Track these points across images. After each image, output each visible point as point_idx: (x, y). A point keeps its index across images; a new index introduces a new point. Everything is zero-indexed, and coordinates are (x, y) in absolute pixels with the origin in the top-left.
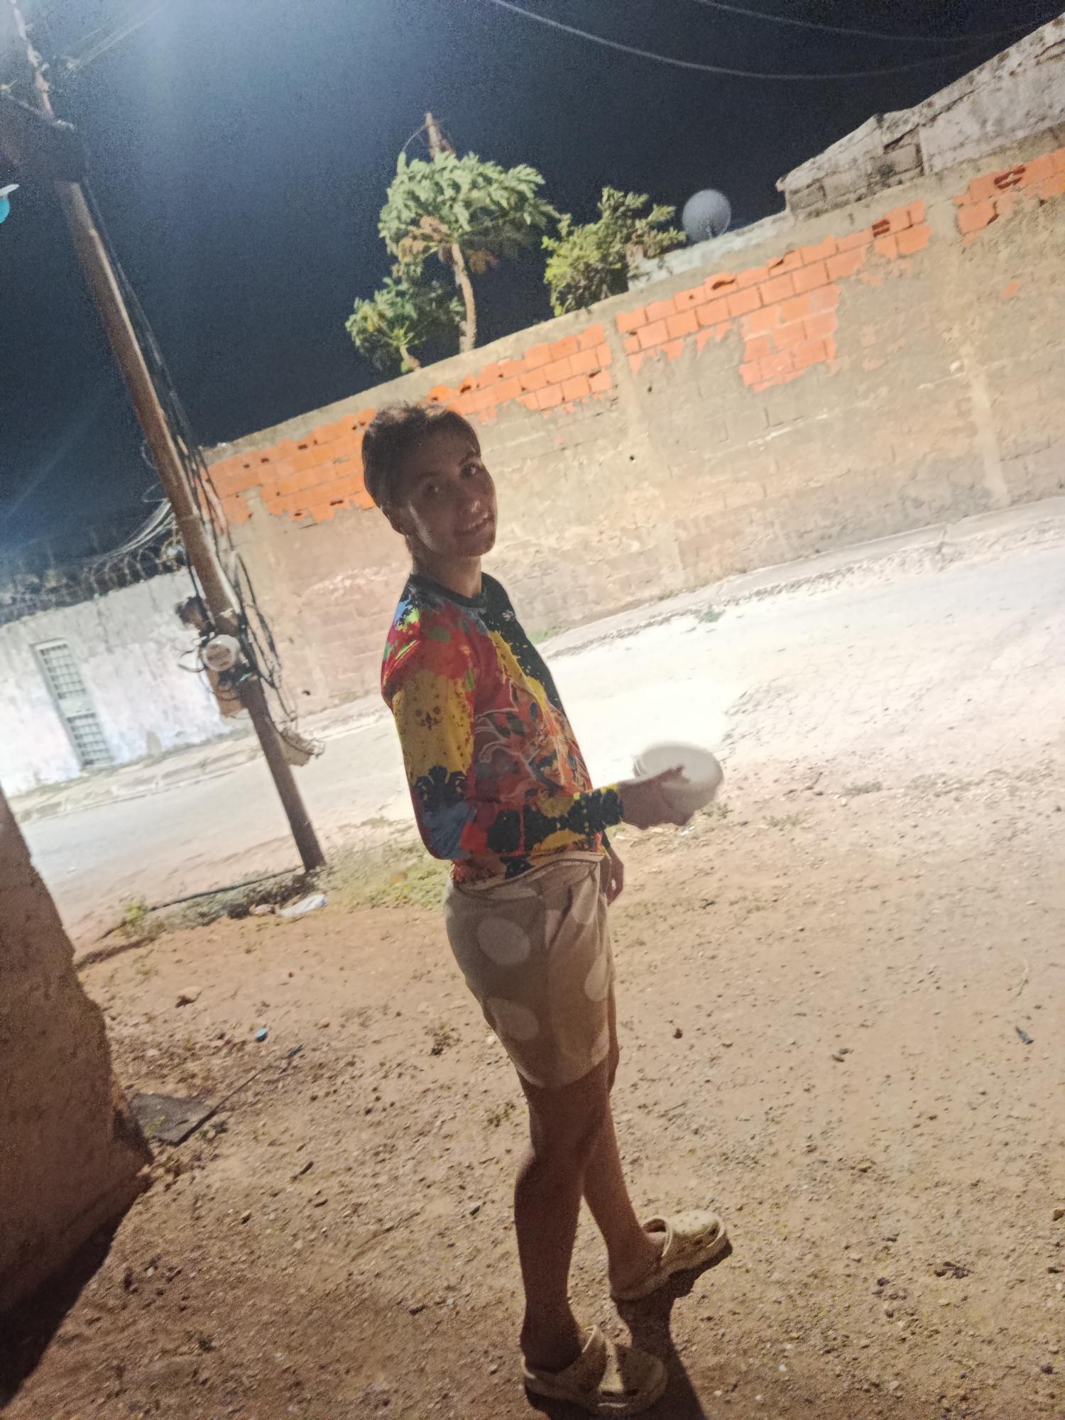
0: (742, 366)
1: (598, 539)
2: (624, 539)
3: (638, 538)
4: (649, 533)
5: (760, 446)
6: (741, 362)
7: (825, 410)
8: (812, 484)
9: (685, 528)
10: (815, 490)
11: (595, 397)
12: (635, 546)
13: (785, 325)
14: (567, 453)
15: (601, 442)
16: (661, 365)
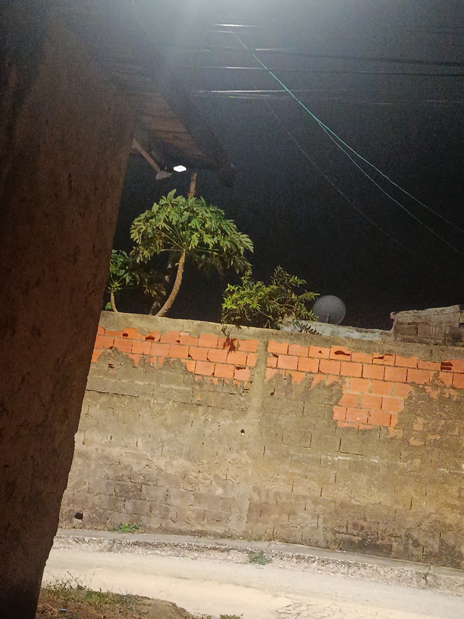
0: (336, 407)
1: (195, 475)
2: (214, 483)
3: (224, 487)
4: (233, 486)
5: (328, 461)
6: (336, 404)
7: (378, 457)
8: (353, 502)
9: (259, 494)
10: (353, 506)
11: (235, 382)
12: (219, 491)
13: (371, 394)
14: (200, 408)
15: (226, 412)
16: (286, 382)
